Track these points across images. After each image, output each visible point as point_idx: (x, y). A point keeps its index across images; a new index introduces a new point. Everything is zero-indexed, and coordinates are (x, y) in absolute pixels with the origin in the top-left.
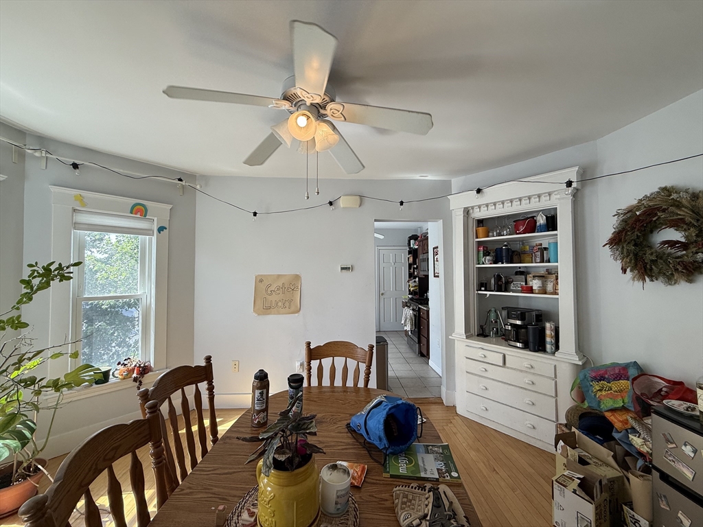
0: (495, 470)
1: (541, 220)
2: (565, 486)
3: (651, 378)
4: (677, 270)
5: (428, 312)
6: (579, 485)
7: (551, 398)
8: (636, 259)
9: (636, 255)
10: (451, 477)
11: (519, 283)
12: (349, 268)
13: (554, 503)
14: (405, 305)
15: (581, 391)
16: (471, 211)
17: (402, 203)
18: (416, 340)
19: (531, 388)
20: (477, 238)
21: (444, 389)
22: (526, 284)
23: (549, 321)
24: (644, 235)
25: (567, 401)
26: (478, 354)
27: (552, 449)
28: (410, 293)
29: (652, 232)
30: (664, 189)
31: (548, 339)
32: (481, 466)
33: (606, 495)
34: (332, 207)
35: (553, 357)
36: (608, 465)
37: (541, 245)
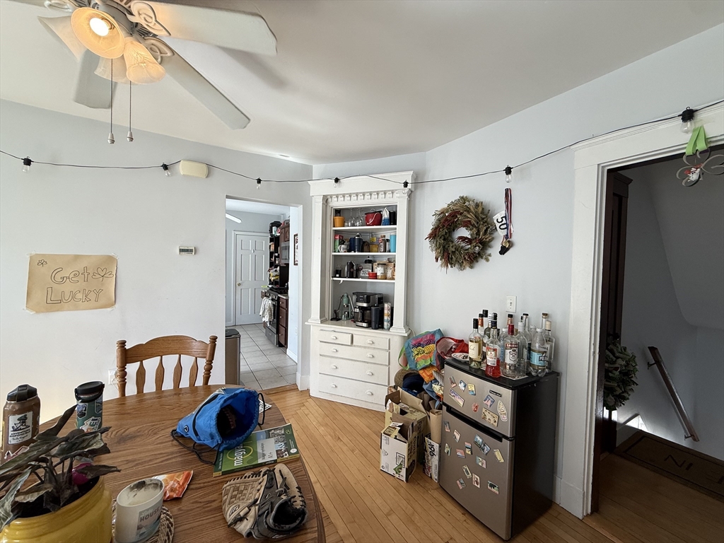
0: (339, 438)
1: (386, 215)
2: (389, 435)
3: (447, 339)
4: (465, 258)
5: (287, 301)
6: (400, 432)
7: (385, 367)
8: (444, 250)
9: (444, 247)
10: (290, 454)
11: (366, 270)
12: (191, 251)
13: (381, 451)
14: (265, 295)
15: (406, 357)
16: (330, 200)
17: (259, 181)
18: (275, 330)
19: (372, 361)
20: (334, 226)
21: (299, 375)
22: (372, 271)
23: (387, 302)
24: (449, 232)
25: (396, 368)
26: (330, 337)
27: (382, 409)
28: (271, 283)
29: (454, 230)
30: (462, 198)
31: (386, 318)
32: (328, 438)
33: (415, 434)
34: (166, 172)
35: (388, 332)
36: (418, 410)
37: (385, 236)
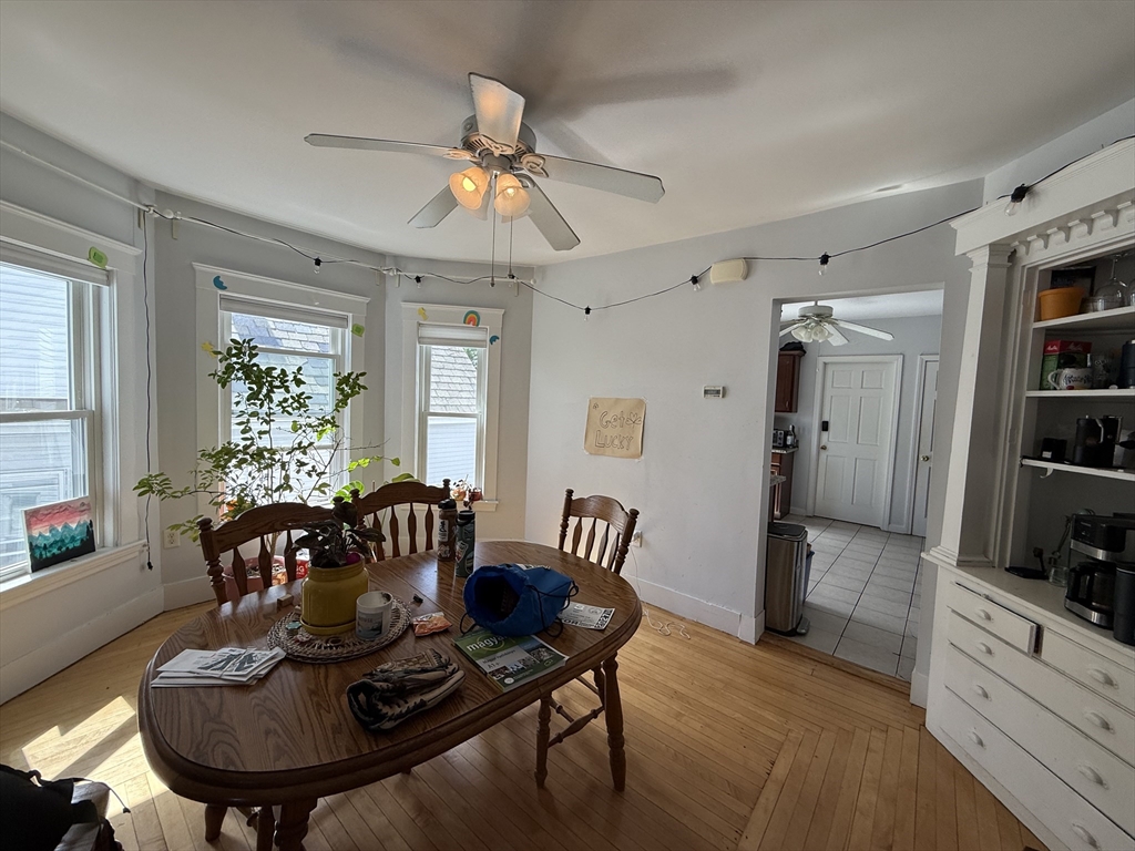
10: (502, 680)
12: (719, 392)
16: (1022, 250)
17: (825, 259)
19: (1100, 739)
34: (699, 287)
